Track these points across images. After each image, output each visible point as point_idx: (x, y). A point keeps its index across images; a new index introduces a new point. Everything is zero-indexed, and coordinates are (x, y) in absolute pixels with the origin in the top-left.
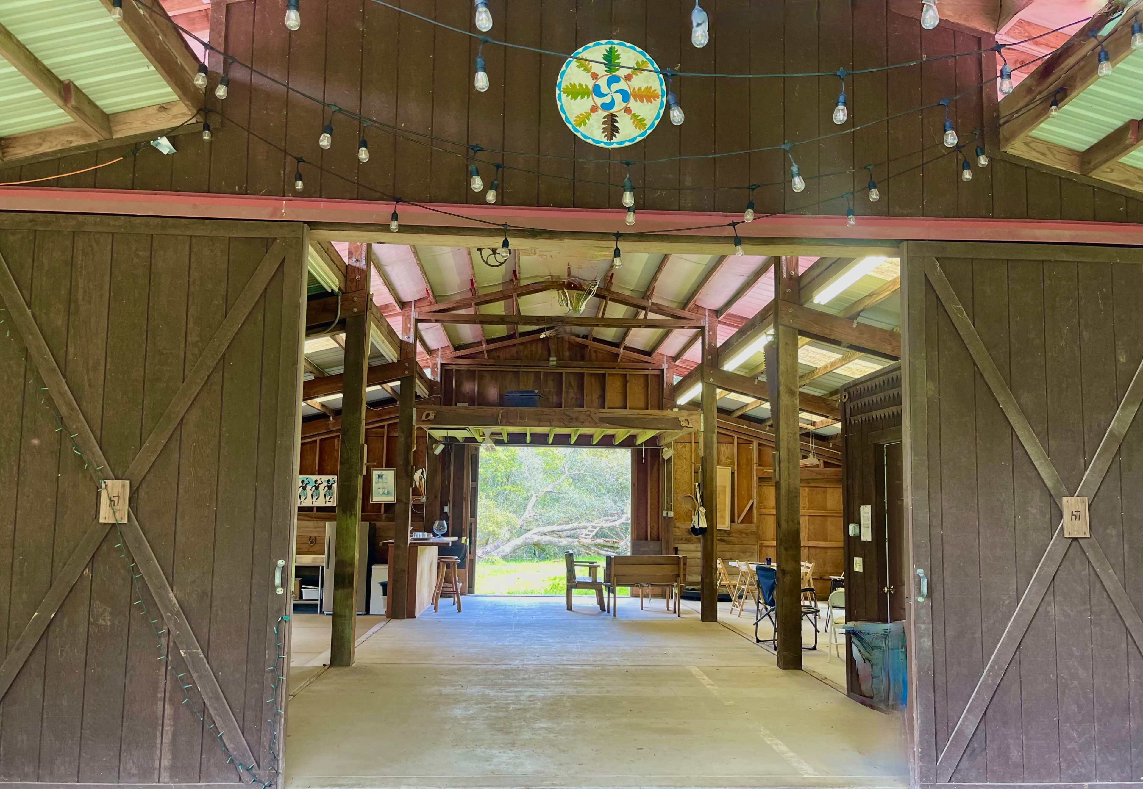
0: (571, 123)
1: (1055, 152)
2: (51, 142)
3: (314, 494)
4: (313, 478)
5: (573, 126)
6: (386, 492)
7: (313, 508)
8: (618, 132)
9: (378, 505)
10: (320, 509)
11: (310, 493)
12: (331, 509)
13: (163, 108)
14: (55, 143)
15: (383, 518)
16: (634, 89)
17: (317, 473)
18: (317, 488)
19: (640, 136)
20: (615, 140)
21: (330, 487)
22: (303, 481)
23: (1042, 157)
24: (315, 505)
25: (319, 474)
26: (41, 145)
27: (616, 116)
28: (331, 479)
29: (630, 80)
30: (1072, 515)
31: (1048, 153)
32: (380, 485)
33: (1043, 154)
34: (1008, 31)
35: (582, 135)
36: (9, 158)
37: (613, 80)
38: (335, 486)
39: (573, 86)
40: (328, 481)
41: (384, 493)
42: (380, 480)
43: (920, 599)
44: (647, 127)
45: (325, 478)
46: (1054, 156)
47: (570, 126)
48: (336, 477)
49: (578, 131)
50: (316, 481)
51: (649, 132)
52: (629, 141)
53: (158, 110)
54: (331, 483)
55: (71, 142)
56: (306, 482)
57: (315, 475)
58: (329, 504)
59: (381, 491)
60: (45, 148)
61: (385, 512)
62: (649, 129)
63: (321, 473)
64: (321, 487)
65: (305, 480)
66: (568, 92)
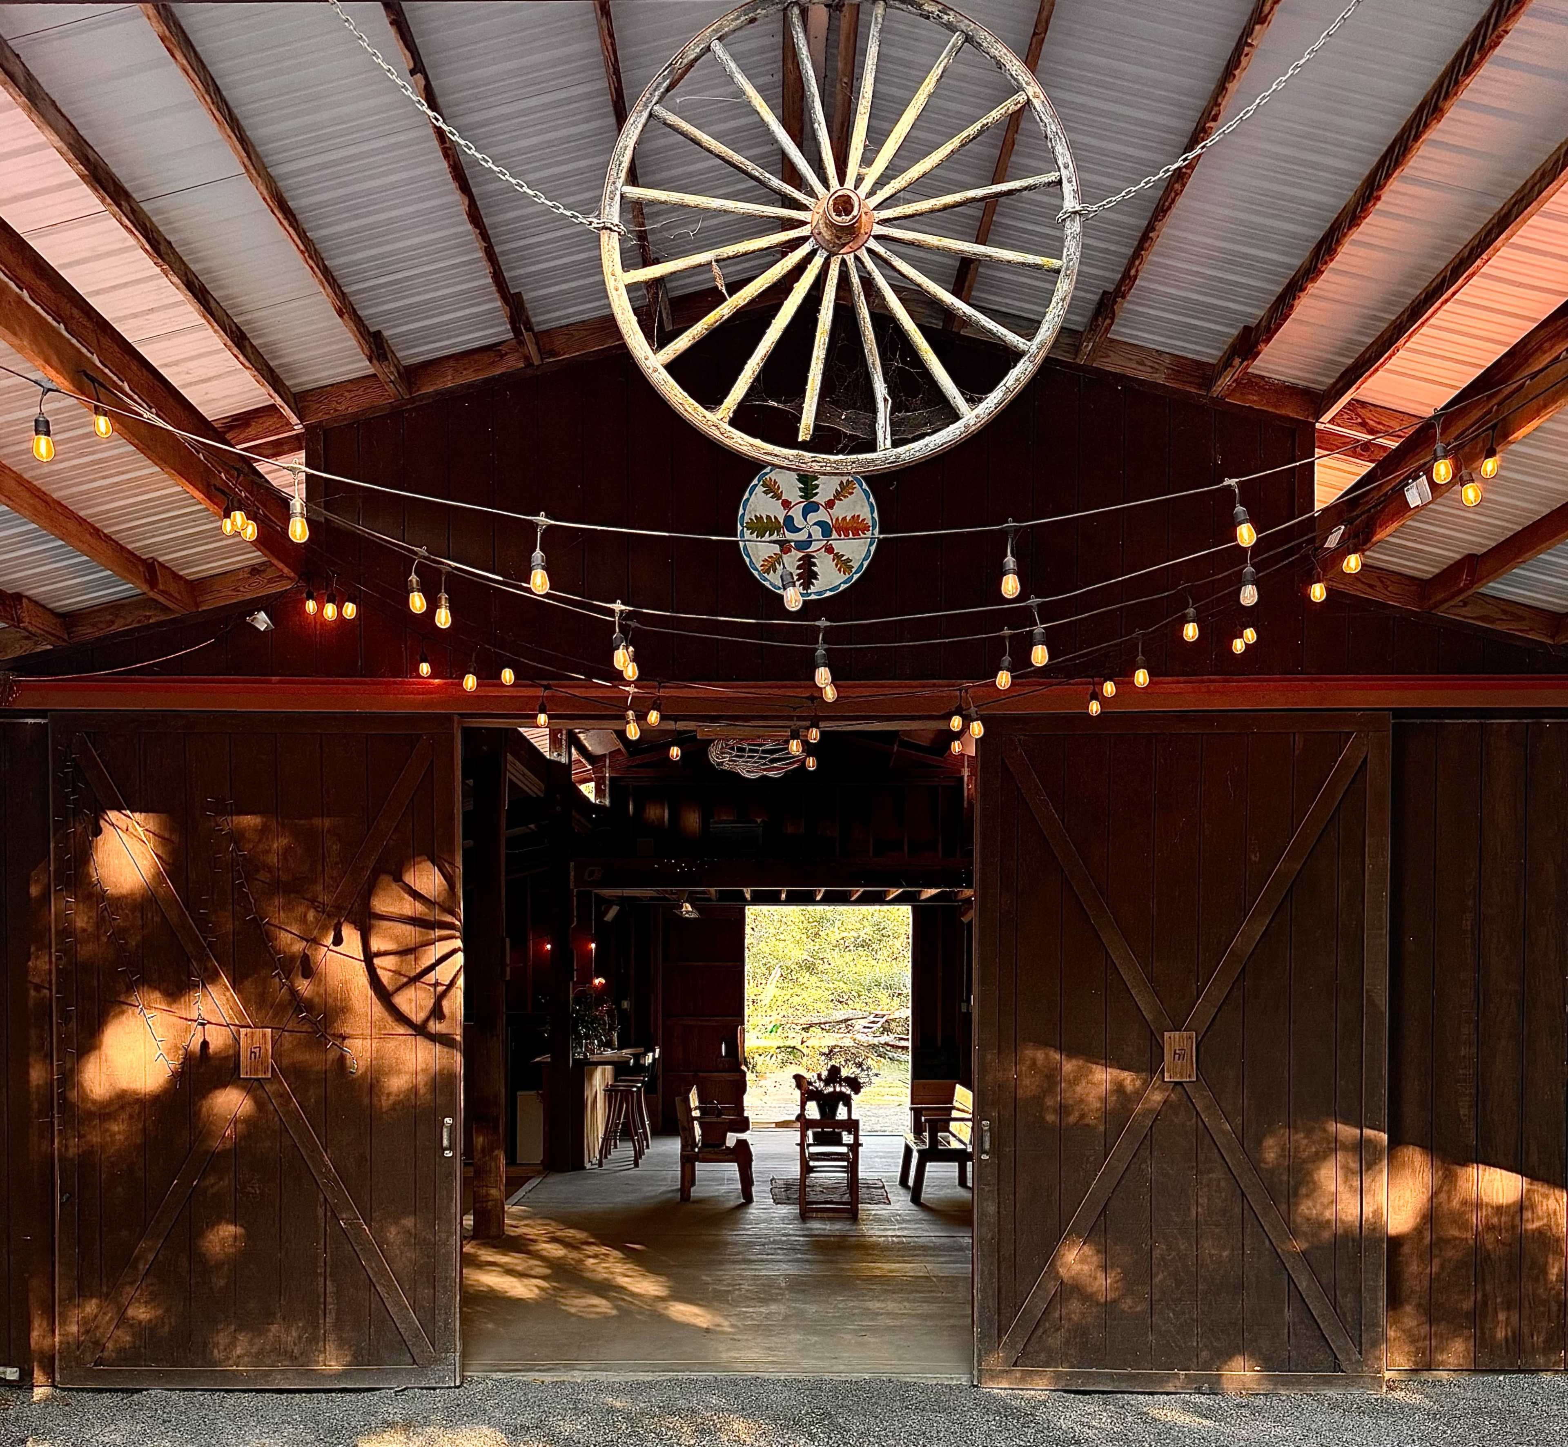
0: (757, 570)
1: (1389, 583)
2: (124, 618)
5: (760, 574)
8: (816, 579)
13: (255, 570)
14: (130, 620)
16: (837, 519)
19: (845, 582)
20: (813, 589)
23: (1369, 590)
26: (113, 622)
27: (813, 557)
29: (832, 508)
30: (1175, 1053)
31: (1379, 584)
33: (1371, 586)
34: (1334, 418)
35: (771, 584)
36: (76, 640)
37: (810, 508)
39: (759, 519)
43: (984, 1157)
44: (854, 570)
46: (1386, 588)
47: (756, 573)
49: (766, 579)
51: (856, 577)
52: (830, 590)
53: (250, 573)
55: (150, 617)
60: (119, 626)
62: (856, 573)
66: (751, 527)
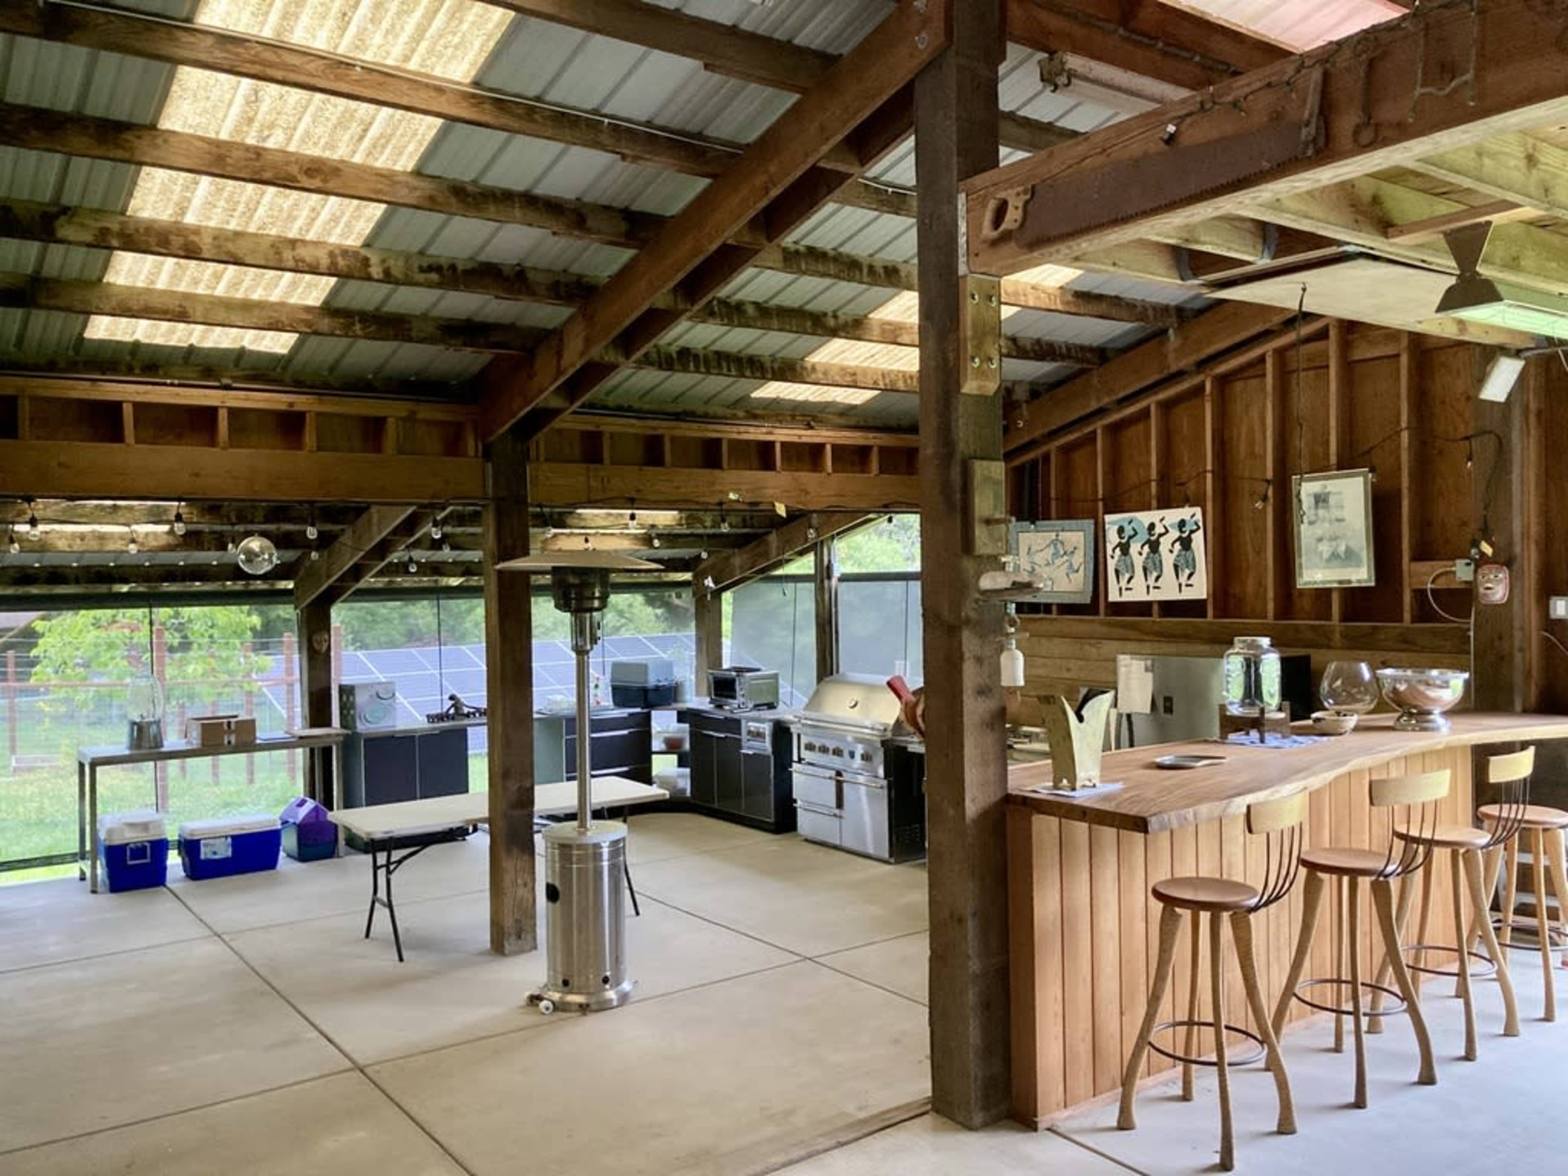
3: (1150, 565)
4: (1145, 518)
6: (1342, 548)
7: (1149, 604)
9: (1322, 595)
10: (1169, 608)
11: (1138, 562)
12: (1193, 608)
15: (1337, 637)
17: (1154, 503)
18: (1154, 546)
21: (1186, 543)
22: (1121, 531)
24: (1155, 596)
25: (1159, 508)
28: (1187, 518)
32: (1320, 529)
38: (1198, 539)
40: (1182, 524)
41: (1335, 556)
42: (1321, 512)
45: (1173, 516)
48: (1198, 511)
50: (1152, 526)
54: (1187, 529)
56: (1128, 531)
57: (1149, 509)
58: (1188, 594)
59: (1325, 548)
61: (1344, 618)
63: (1165, 503)
64: (1165, 544)
65: (1125, 525)
